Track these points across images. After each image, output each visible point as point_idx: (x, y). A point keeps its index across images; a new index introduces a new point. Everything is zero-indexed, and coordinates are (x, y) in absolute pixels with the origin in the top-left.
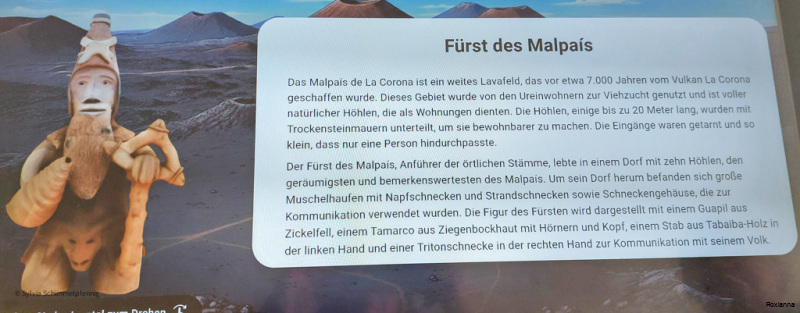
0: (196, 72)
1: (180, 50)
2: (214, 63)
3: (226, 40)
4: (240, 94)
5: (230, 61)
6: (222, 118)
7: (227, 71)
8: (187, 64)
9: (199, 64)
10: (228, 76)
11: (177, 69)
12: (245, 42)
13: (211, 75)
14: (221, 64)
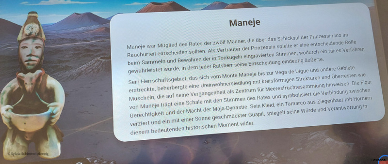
0: (79, 44)
1: (70, 33)
3: (93, 27)
4: (102, 55)
5: (96, 38)
6: (94, 68)
7: (95, 43)
8: (74, 40)
9: (80, 40)
10: (95, 46)
11: (69, 43)
12: (103, 27)
14: (92, 39)
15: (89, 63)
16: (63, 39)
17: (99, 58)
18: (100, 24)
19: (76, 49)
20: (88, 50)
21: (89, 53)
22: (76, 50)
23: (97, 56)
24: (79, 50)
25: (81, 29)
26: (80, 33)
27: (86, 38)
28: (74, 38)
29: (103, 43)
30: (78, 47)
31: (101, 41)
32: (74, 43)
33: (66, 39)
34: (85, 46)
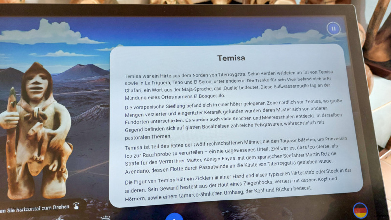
0: (81, 93)
1: (73, 83)
2: (90, 89)
3: (95, 78)
4: (102, 103)
5: (97, 87)
6: (93, 115)
7: (95, 92)
8: (76, 89)
9: (82, 89)
10: (96, 95)
11: (72, 92)
12: (104, 78)
13: (88, 94)
14: (93, 89)
15: (90, 110)
16: (67, 87)
17: (98, 106)
18: (101, 75)
19: (77, 97)
20: (90, 99)
21: (89, 102)
22: (79, 98)
23: (97, 104)
24: (81, 98)
25: (83, 79)
26: (82, 82)
27: (87, 88)
28: (76, 87)
29: (104, 92)
30: (80, 95)
31: (102, 91)
32: (77, 91)
33: (69, 88)
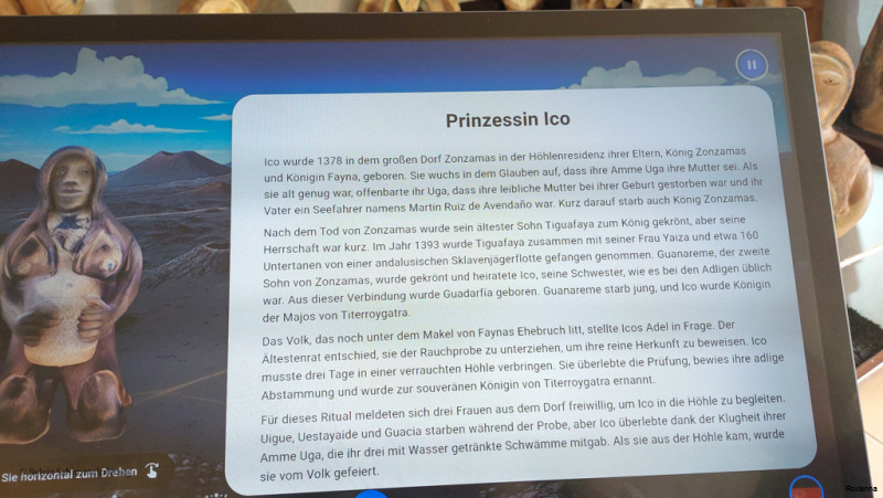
0: (165, 217)
1: (149, 193)
2: (185, 206)
3: (198, 181)
4: (213, 239)
5: (202, 204)
6: (193, 266)
7: (198, 214)
8: (156, 208)
9: (169, 207)
10: (199, 220)
11: (146, 213)
12: (218, 183)
13: (182, 218)
14: (193, 207)
15: (185, 255)
16: (135, 203)
17: (204, 246)
18: (211, 175)
19: (158, 225)
20: (185, 229)
21: (185, 235)
22: (161, 228)
23: (203, 242)
24: (166, 228)
25: (172, 185)
26: (169, 192)
27: (181, 205)
28: (157, 202)
29: (218, 214)
30: (164, 222)
31: (212, 211)
32: (157, 212)
33: (141, 205)
34: (178, 219)
